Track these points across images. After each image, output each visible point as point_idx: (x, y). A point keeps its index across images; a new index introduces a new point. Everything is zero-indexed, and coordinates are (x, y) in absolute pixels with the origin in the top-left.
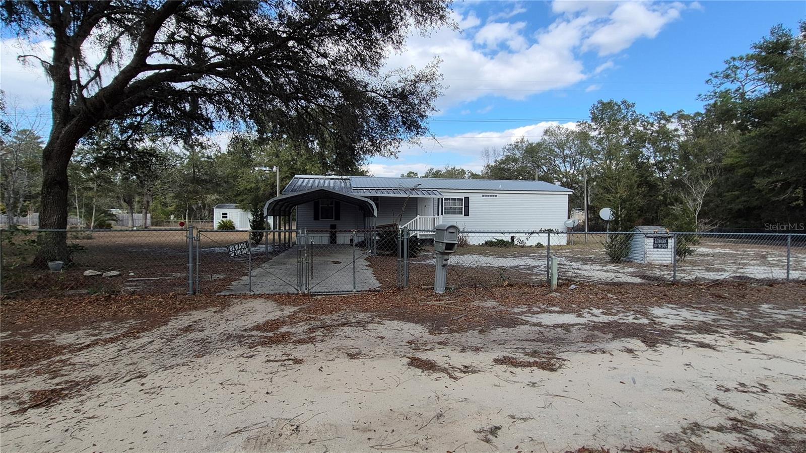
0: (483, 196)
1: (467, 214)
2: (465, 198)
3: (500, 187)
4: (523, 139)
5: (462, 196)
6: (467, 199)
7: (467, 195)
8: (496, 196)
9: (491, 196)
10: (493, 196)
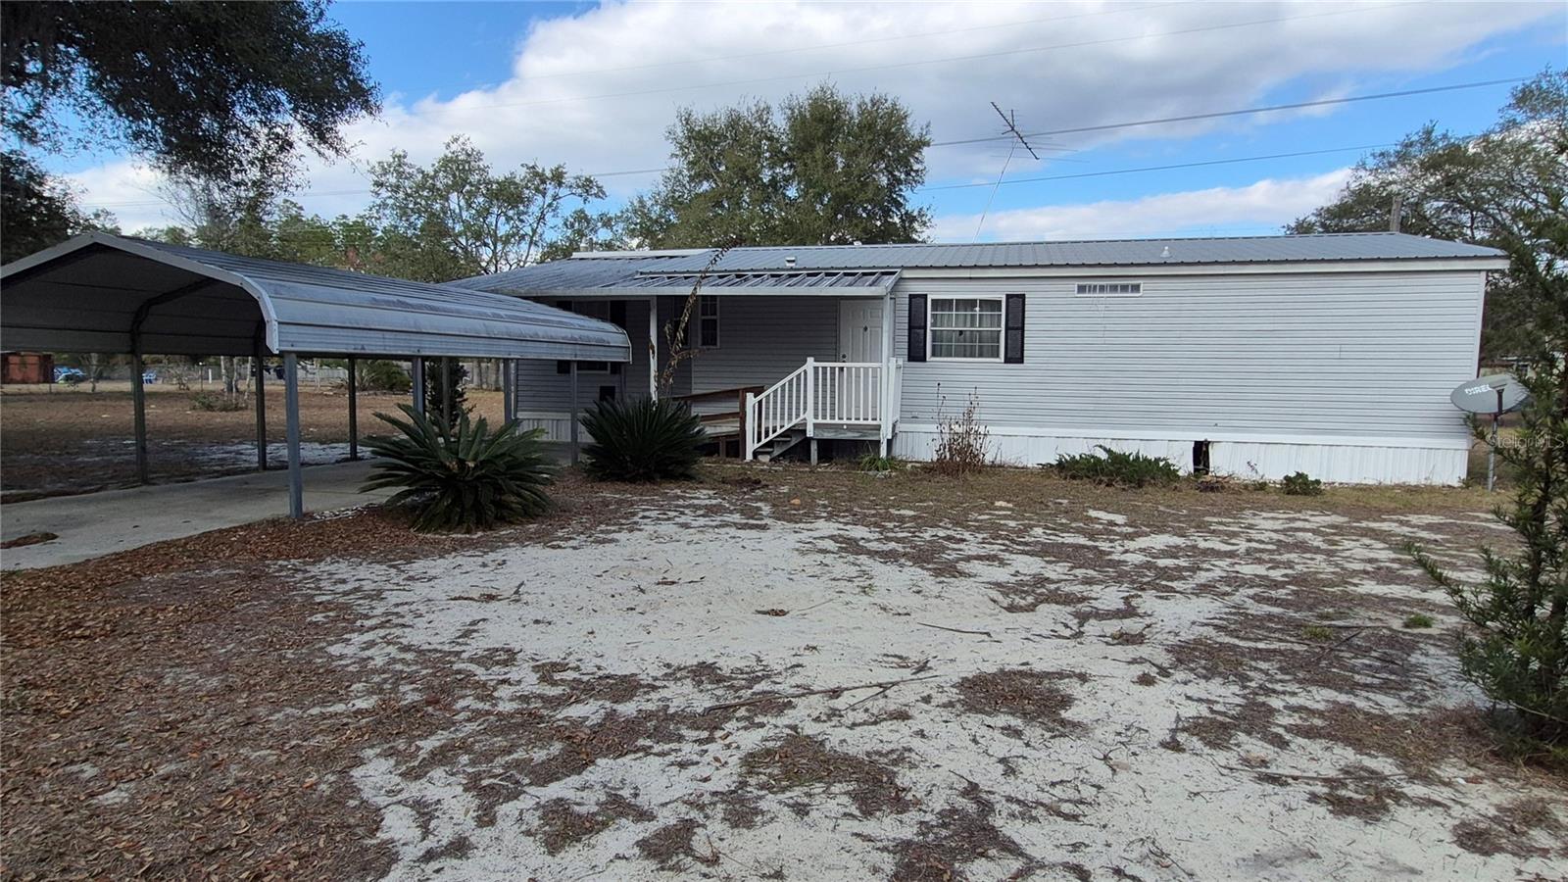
0: (1081, 289)
1: (1015, 356)
2: (1008, 297)
3: (1166, 254)
4: (1429, 133)
5: (998, 293)
6: (1017, 302)
7: (1016, 288)
8: (1136, 288)
9: (1114, 288)
10: (1124, 288)
